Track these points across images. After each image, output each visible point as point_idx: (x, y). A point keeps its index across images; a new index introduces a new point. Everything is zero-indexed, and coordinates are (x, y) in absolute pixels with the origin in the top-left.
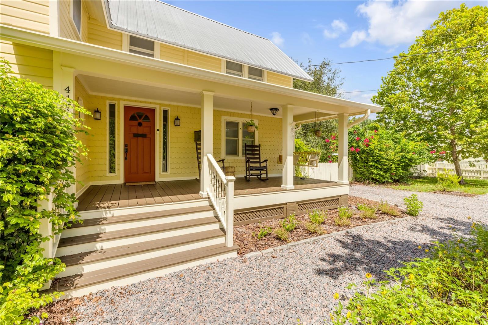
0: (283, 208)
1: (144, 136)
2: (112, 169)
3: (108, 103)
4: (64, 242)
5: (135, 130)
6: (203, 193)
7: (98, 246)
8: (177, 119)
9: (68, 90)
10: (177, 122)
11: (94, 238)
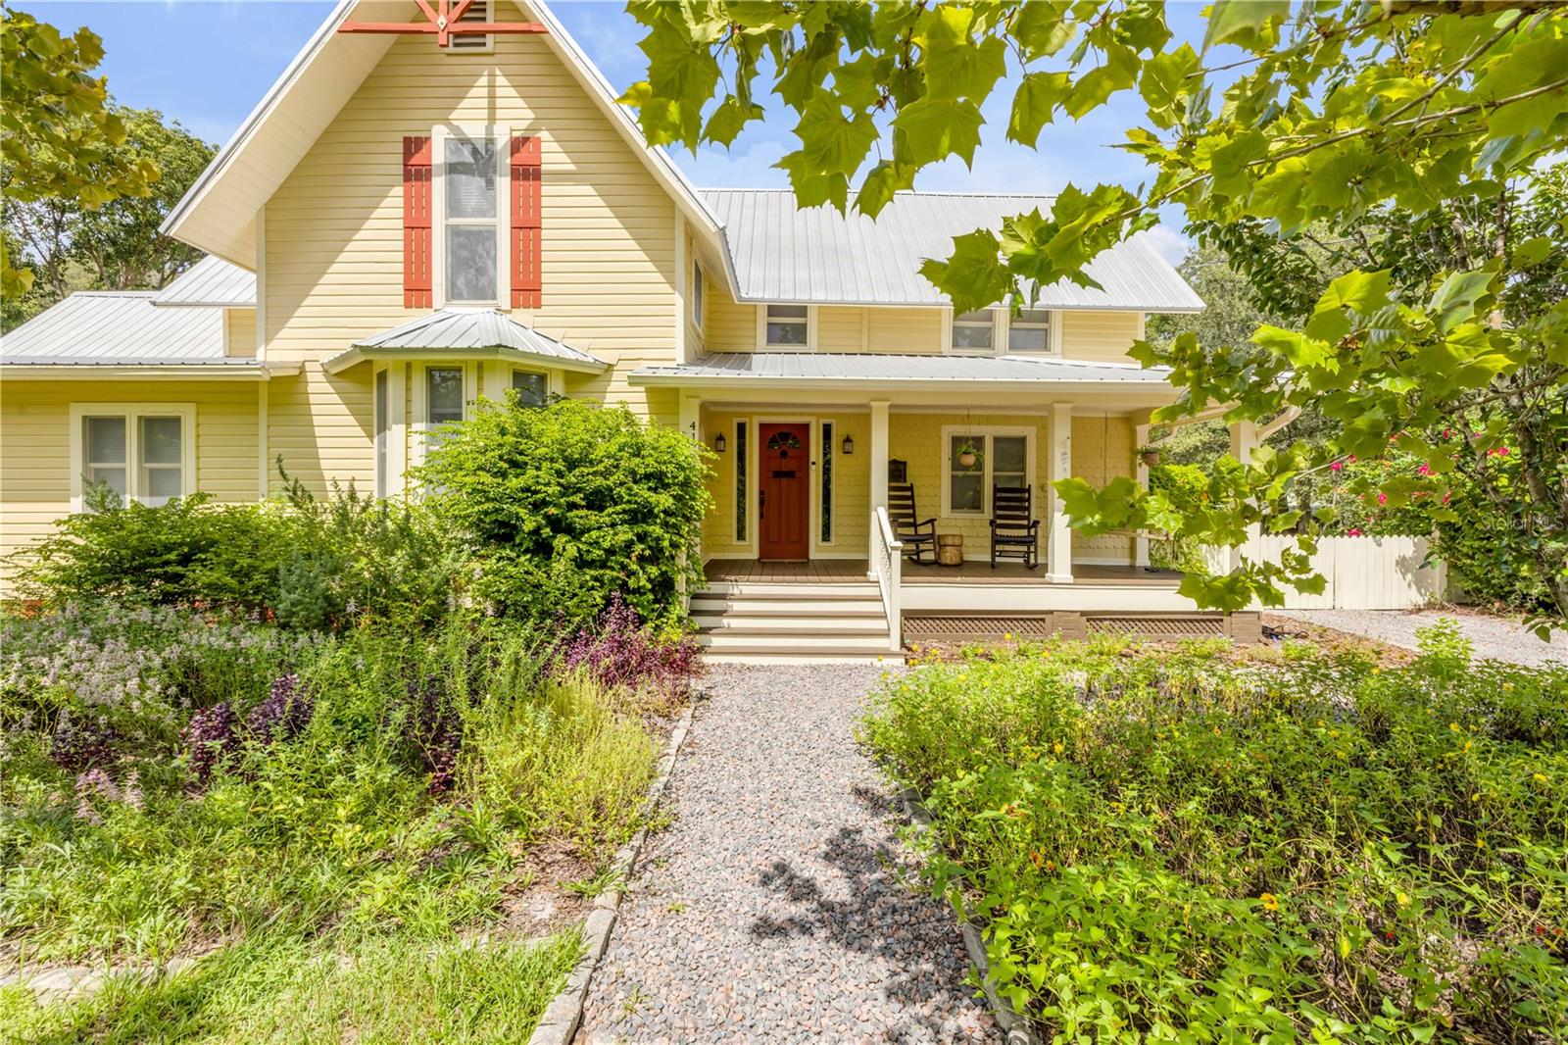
0: (1043, 620)
1: (790, 475)
2: (741, 535)
3: (735, 421)
4: (695, 597)
5: (775, 465)
6: (872, 575)
7: (725, 621)
8: (848, 440)
9: (693, 426)
10: (848, 447)
11: (720, 613)
